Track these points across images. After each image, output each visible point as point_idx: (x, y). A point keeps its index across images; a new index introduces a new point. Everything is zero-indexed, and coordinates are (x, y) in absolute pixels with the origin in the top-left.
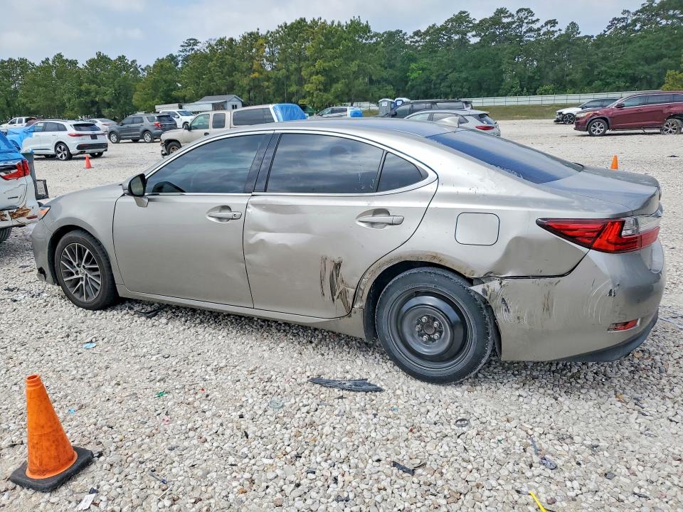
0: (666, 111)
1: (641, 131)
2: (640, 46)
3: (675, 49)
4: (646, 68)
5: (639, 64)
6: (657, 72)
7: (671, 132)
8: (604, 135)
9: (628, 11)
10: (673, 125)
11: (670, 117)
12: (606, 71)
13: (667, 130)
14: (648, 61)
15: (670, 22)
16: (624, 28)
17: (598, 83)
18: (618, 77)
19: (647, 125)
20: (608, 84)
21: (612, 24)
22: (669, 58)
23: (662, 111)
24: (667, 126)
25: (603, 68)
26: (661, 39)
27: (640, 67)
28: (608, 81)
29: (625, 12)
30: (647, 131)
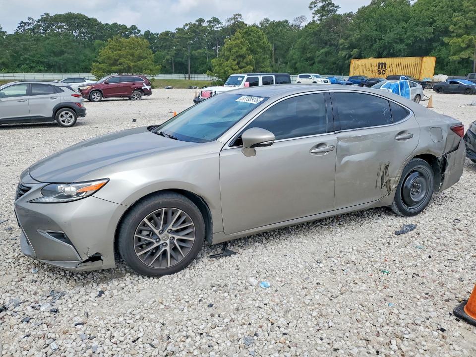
0: (132, 87)
1: (121, 98)
2: (48, 44)
3: (70, 49)
4: (56, 59)
5: (50, 56)
6: (64, 62)
7: (136, 99)
8: (101, 101)
9: (32, 19)
10: (137, 95)
11: (135, 90)
12: (29, 58)
13: (134, 98)
14: (56, 54)
15: (60, 30)
16: (32, 30)
17: (23, 66)
18: (38, 63)
19: (123, 95)
20: (32, 67)
21: (21, 26)
22: (68, 53)
23: (130, 86)
24: (134, 95)
25: (26, 56)
26: (60, 41)
27: (52, 58)
28: (31, 65)
29: (30, 19)
30: (125, 98)
